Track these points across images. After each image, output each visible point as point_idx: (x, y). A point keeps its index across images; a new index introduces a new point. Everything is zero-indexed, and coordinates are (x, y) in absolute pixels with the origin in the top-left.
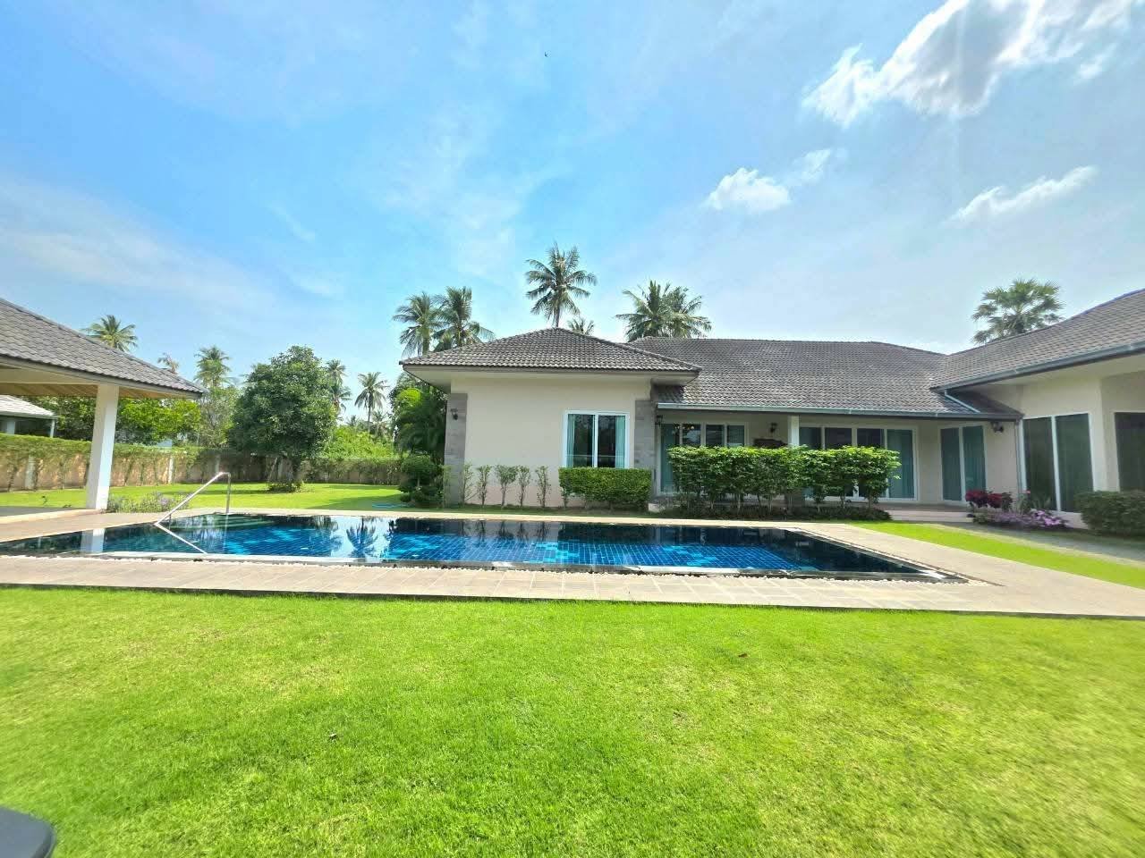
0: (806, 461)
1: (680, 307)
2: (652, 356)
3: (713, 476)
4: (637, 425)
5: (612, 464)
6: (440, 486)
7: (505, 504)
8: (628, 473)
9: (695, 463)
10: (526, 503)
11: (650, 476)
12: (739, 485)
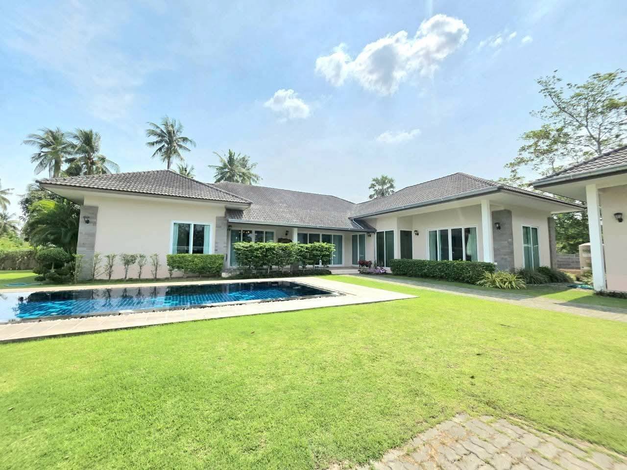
0: (299, 249)
1: (246, 166)
2: (227, 193)
3: (256, 257)
4: (217, 231)
5: (201, 251)
6: (73, 268)
7: (127, 278)
8: (211, 257)
9: (247, 251)
10: (142, 277)
11: (223, 258)
12: (269, 261)
